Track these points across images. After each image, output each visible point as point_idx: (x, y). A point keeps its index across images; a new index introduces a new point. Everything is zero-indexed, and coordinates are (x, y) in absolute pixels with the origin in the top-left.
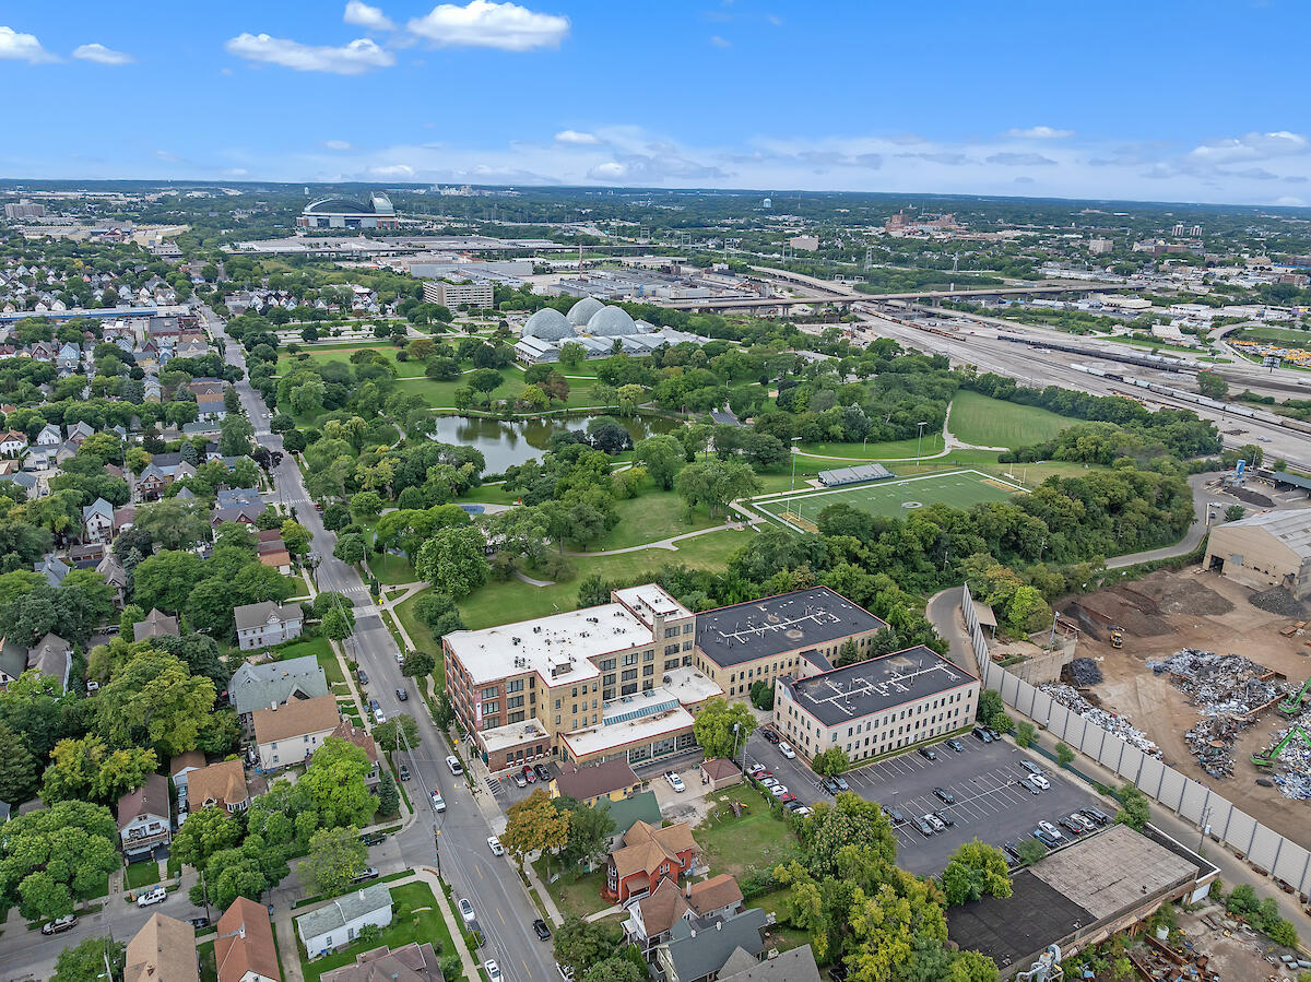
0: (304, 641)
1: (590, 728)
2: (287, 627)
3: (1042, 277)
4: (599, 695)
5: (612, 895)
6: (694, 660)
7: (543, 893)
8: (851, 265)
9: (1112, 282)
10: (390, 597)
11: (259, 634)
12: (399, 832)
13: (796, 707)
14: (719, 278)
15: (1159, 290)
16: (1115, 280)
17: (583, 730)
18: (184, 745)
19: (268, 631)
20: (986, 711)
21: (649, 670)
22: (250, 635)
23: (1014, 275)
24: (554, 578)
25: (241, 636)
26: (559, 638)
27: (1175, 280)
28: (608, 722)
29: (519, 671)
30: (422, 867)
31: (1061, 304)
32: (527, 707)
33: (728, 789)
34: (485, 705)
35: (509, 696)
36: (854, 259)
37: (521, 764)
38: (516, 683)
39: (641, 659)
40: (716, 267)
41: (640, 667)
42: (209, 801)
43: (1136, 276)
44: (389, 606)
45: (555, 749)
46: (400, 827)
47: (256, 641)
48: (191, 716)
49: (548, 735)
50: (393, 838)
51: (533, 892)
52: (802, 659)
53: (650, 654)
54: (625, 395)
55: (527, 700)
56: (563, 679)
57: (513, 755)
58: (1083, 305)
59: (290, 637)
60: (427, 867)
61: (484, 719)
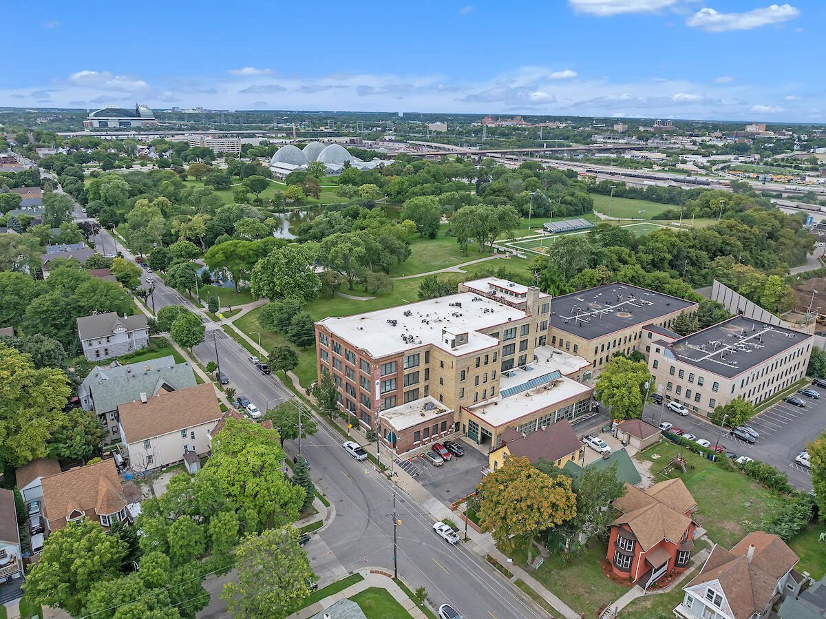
0: (152, 351)
1: (490, 401)
2: (134, 337)
3: (595, 142)
4: (498, 365)
5: (625, 575)
6: (548, 339)
7: (531, 582)
8: (473, 138)
9: (639, 144)
10: (226, 315)
11: (105, 344)
12: (322, 529)
13: (680, 365)
14: (391, 144)
15: (668, 148)
16: (641, 143)
17: (483, 403)
18: (33, 450)
19: (113, 341)
20: (817, 365)
21: (524, 345)
22: (96, 345)
23: (577, 142)
24: (374, 294)
25: (85, 346)
26: (435, 317)
27: (675, 143)
28: (505, 395)
29: (410, 346)
30: (369, 569)
31: (615, 155)
32: (421, 384)
33: (653, 447)
34: (384, 383)
35: (406, 372)
36: (473, 135)
37: (429, 441)
38: (414, 358)
39: (519, 333)
40: (387, 138)
41: (517, 341)
42: (75, 514)
43: (651, 141)
44: (229, 322)
45: (457, 424)
46: (320, 524)
47: (102, 353)
48: (39, 415)
49: (449, 411)
50: (317, 537)
51: (519, 583)
52: (646, 332)
53: (526, 328)
54: (365, 191)
55: (422, 376)
56: (462, 350)
57: (419, 433)
58: (627, 156)
59: (137, 347)
60: (376, 569)
61: (381, 398)
